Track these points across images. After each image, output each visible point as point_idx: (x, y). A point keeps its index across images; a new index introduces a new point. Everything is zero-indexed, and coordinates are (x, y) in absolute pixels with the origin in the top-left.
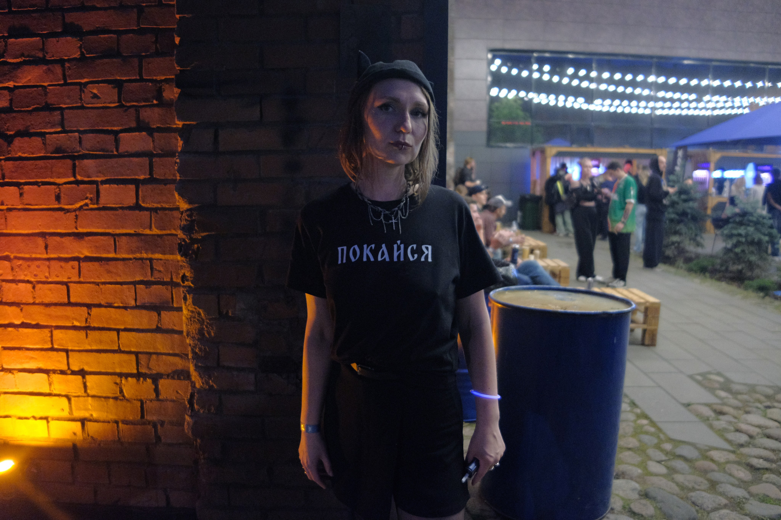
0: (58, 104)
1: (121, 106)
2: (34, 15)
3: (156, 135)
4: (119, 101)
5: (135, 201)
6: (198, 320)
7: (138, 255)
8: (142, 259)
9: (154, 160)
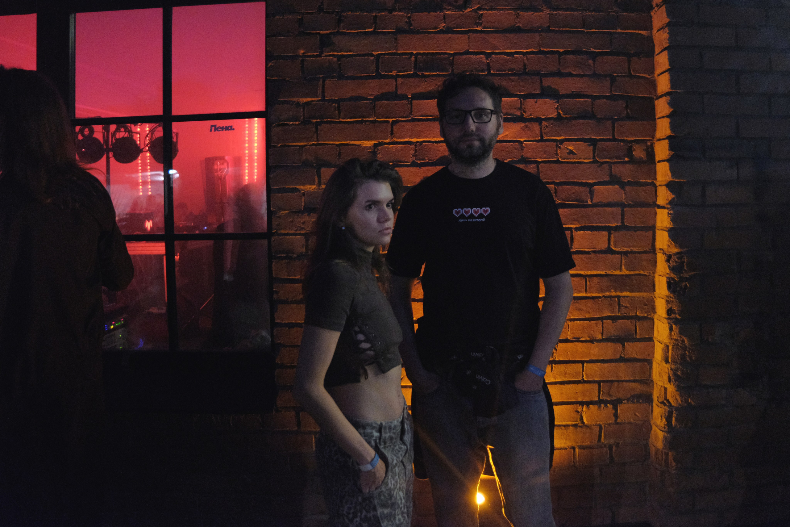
0: (533, 158)
1: (595, 162)
2: (511, 78)
3: (627, 188)
4: (594, 157)
5: (607, 246)
6: (680, 347)
7: (608, 294)
8: (610, 297)
9: (625, 210)
